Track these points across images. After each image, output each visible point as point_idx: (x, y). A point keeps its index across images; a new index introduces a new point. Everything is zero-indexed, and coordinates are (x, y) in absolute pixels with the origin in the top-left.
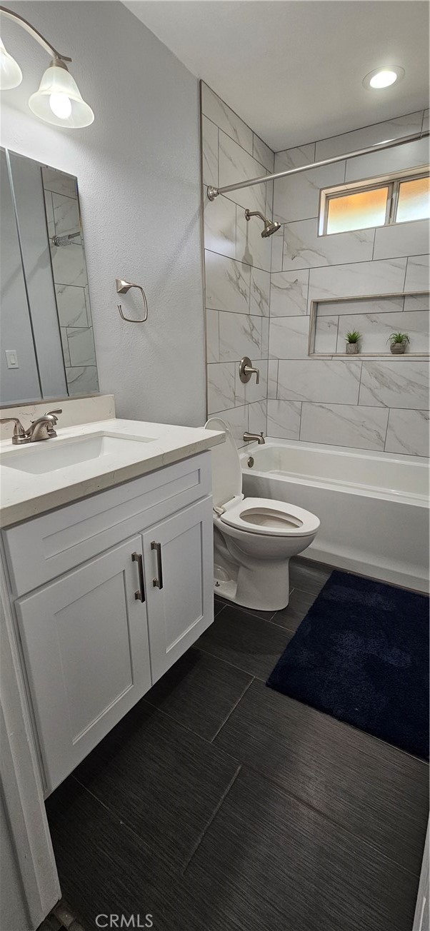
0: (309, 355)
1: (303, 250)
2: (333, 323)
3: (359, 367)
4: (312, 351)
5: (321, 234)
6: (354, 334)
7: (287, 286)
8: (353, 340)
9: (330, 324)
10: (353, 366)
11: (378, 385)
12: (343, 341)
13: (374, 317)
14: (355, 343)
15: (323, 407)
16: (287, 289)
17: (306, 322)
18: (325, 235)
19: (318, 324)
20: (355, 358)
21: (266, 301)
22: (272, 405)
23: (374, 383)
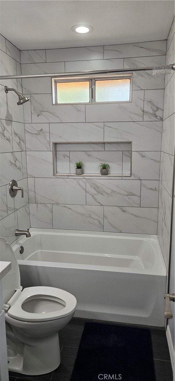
0: (54, 174)
1: (44, 111)
2: (66, 155)
3: (84, 182)
4: (55, 172)
5: (54, 103)
6: (80, 163)
7: (36, 132)
8: (79, 167)
9: (65, 156)
10: (81, 182)
11: (96, 193)
12: (74, 167)
13: (89, 153)
14: (81, 168)
15: (66, 207)
16: (36, 134)
17: (50, 155)
18: (56, 104)
19: (57, 155)
20: (81, 177)
21: (23, 141)
22: (33, 207)
23: (93, 191)
